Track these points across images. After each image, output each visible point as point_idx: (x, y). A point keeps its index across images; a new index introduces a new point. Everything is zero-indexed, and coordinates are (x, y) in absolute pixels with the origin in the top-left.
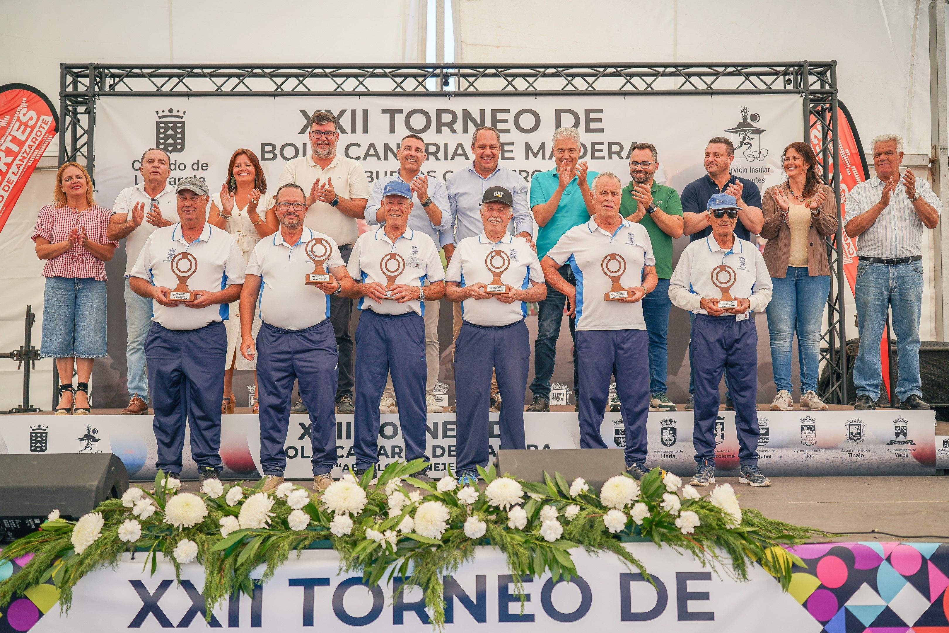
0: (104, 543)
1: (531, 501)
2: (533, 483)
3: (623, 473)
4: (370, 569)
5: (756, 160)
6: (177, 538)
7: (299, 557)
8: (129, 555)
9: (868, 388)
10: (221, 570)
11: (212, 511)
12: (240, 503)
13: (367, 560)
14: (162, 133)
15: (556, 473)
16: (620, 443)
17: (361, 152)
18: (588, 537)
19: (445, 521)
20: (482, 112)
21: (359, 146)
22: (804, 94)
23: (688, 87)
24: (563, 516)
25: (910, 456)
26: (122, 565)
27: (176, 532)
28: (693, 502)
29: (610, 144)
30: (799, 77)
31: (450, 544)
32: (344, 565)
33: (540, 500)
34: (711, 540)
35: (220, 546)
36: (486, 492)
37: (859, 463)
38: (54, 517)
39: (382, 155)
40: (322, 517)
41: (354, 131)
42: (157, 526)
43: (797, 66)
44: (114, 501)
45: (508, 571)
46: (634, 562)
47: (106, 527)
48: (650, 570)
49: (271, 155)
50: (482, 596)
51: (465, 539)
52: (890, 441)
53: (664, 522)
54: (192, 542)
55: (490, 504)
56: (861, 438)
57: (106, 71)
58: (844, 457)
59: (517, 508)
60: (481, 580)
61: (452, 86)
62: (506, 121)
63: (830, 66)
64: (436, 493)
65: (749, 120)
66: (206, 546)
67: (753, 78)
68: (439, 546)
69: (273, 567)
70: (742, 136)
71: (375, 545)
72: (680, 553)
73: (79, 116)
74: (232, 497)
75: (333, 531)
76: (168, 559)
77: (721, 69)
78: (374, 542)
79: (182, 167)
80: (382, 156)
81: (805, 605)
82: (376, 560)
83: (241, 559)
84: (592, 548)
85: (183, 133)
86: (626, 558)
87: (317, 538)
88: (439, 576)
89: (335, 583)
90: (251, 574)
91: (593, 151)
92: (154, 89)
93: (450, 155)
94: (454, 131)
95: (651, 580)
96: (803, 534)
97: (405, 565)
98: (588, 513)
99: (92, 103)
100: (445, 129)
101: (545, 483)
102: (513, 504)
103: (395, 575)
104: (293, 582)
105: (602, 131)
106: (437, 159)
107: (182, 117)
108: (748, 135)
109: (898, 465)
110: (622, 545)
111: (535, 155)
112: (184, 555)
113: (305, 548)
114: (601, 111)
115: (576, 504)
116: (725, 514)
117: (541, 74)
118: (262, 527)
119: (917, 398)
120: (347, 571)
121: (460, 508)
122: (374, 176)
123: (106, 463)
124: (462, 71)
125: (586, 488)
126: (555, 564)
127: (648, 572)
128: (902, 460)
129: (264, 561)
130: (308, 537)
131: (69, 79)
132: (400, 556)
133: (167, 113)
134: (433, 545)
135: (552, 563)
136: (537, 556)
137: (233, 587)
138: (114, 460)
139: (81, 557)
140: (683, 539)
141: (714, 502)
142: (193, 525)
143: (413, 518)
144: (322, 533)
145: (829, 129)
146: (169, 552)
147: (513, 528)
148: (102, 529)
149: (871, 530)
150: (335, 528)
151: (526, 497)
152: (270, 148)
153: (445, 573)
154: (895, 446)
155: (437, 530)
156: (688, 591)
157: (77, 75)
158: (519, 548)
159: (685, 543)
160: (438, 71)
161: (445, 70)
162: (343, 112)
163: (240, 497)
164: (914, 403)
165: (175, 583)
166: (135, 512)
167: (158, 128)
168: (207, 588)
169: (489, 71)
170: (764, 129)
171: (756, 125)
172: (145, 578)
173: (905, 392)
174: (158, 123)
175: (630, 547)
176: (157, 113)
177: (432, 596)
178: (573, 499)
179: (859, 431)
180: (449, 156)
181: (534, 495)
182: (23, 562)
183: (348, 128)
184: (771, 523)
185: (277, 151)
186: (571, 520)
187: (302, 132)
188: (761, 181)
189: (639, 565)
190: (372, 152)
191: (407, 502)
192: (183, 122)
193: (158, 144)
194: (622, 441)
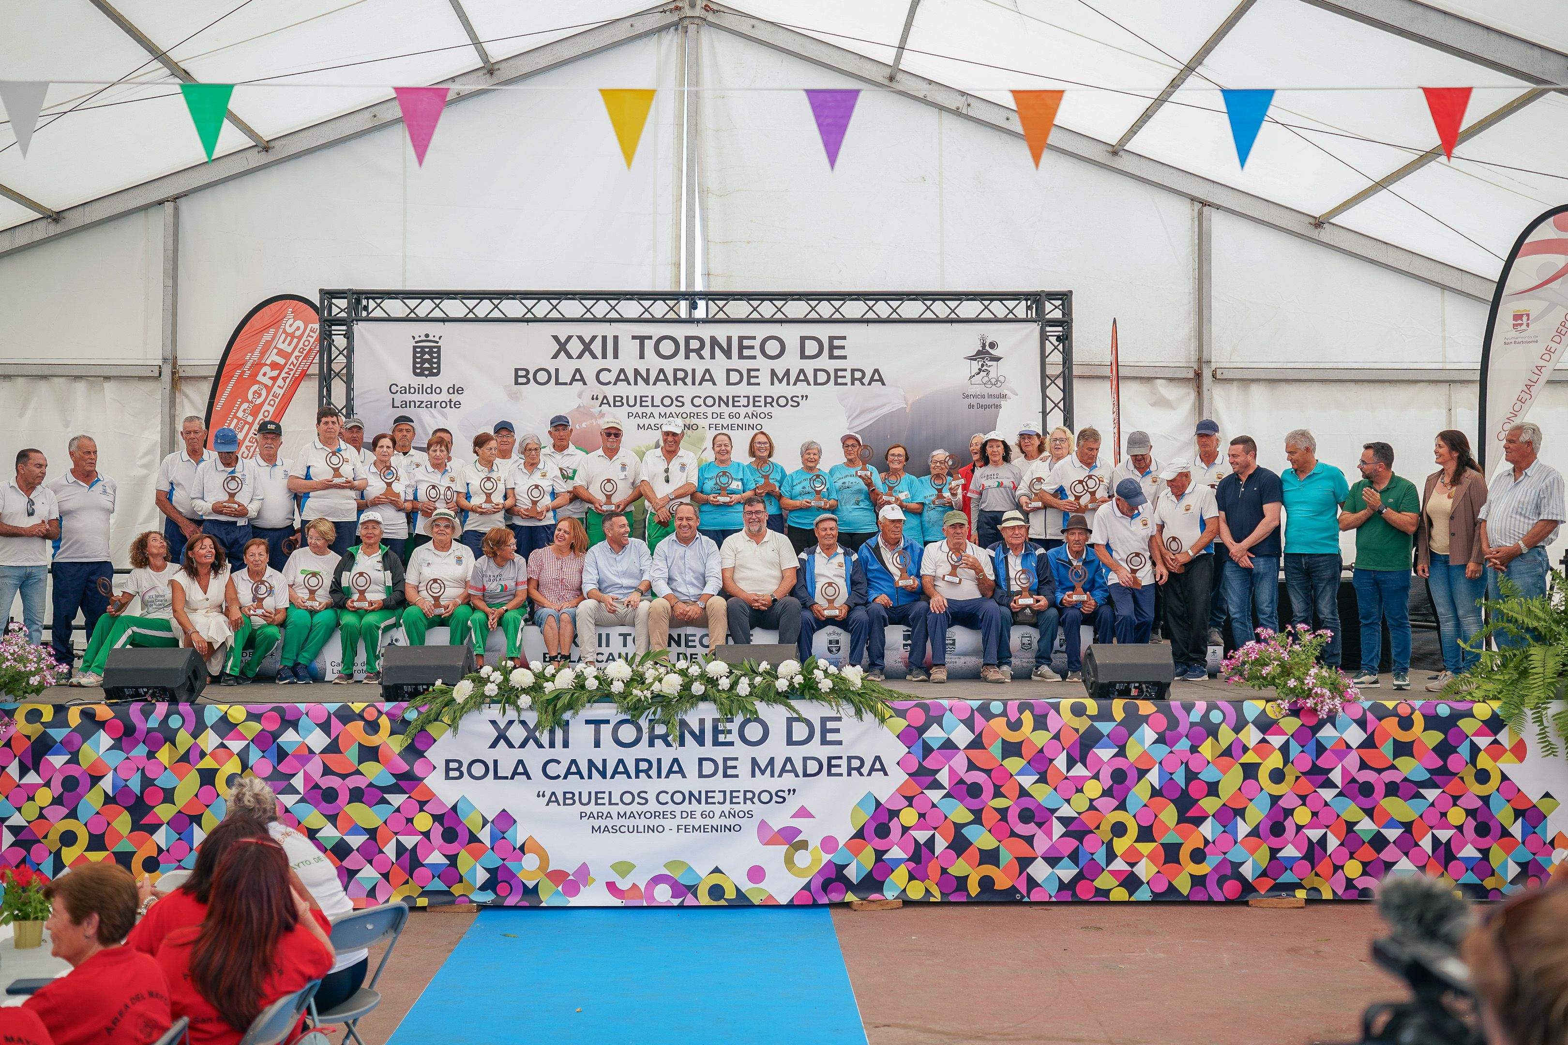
0: (474, 697)
2: (736, 665)
4: (634, 714)
5: (994, 386)
6: (518, 694)
7: (591, 706)
8: (489, 705)
10: (546, 712)
11: (537, 679)
12: (554, 676)
13: (632, 708)
14: (418, 358)
15: (751, 659)
17: (611, 376)
18: (767, 696)
19: (680, 686)
20: (729, 339)
21: (609, 371)
22: (1041, 323)
23: (928, 314)
24: (753, 682)
26: (485, 711)
27: (518, 691)
28: (832, 675)
29: (853, 371)
31: (683, 698)
32: (617, 712)
33: (739, 674)
34: (841, 697)
35: (545, 698)
36: (706, 669)
38: (439, 682)
39: (632, 379)
40: (607, 683)
41: (604, 356)
42: (506, 688)
43: (1034, 294)
45: (718, 716)
46: (795, 711)
47: (475, 688)
49: (524, 380)
50: (702, 731)
51: (693, 696)
53: (813, 686)
54: (527, 697)
55: (708, 676)
57: (363, 296)
59: (725, 678)
60: (702, 721)
61: (700, 312)
62: (752, 347)
63: (1065, 297)
64: (675, 670)
65: (987, 348)
66: (536, 699)
68: (677, 700)
69: (576, 713)
70: (980, 363)
71: (638, 699)
72: (823, 705)
73: (333, 337)
75: (612, 691)
76: (513, 707)
78: (637, 697)
79: (438, 391)
80: (632, 381)
81: (898, 737)
82: (638, 708)
83: (557, 708)
84: (770, 703)
85: (439, 358)
86: (790, 709)
87: (604, 695)
88: (676, 718)
89: (614, 723)
90: (563, 716)
91: (836, 377)
92: (408, 314)
93: (698, 380)
94: (701, 357)
95: (805, 722)
97: (656, 709)
98: (767, 681)
99: (349, 328)
100: (693, 355)
101: (742, 664)
102: (722, 676)
103: (650, 717)
104: (588, 722)
105: (845, 357)
106: (685, 384)
107: (437, 342)
108: (987, 362)
110: (788, 700)
111: (780, 381)
112: (523, 705)
113: (595, 702)
114: (844, 338)
115: (761, 677)
116: (850, 682)
118: (569, 688)
120: (619, 715)
121: (689, 678)
122: (624, 401)
125: (768, 667)
126: (745, 711)
127: (804, 717)
129: (572, 709)
130: (597, 695)
132: (653, 706)
133: (423, 338)
134: (673, 700)
135: (744, 709)
136: (735, 705)
137: (552, 724)
139: (462, 705)
140: (824, 697)
141: (845, 676)
142: (527, 687)
143: (661, 683)
144: (606, 692)
146: (514, 703)
147: (721, 690)
148: (472, 690)
150: (613, 689)
151: (731, 672)
153: (679, 717)
155: (675, 690)
156: (828, 728)
158: (725, 702)
159: (824, 699)
162: (594, 338)
163: (553, 671)
165: (517, 722)
166: (491, 679)
167: (415, 352)
168: (536, 725)
170: (1001, 356)
172: (498, 719)
174: (415, 347)
175: (793, 703)
176: (414, 338)
177: (672, 730)
178: (760, 674)
180: (697, 382)
182: (424, 710)
183: (598, 352)
185: (531, 376)
186: (757, 685)
187: (555, 357)
188: (998, 407)
189: (798, 713)
190: (622, 377)
191: (657, 673)
192: (439, 348)
193: (415, 368)
194: (834, 649)
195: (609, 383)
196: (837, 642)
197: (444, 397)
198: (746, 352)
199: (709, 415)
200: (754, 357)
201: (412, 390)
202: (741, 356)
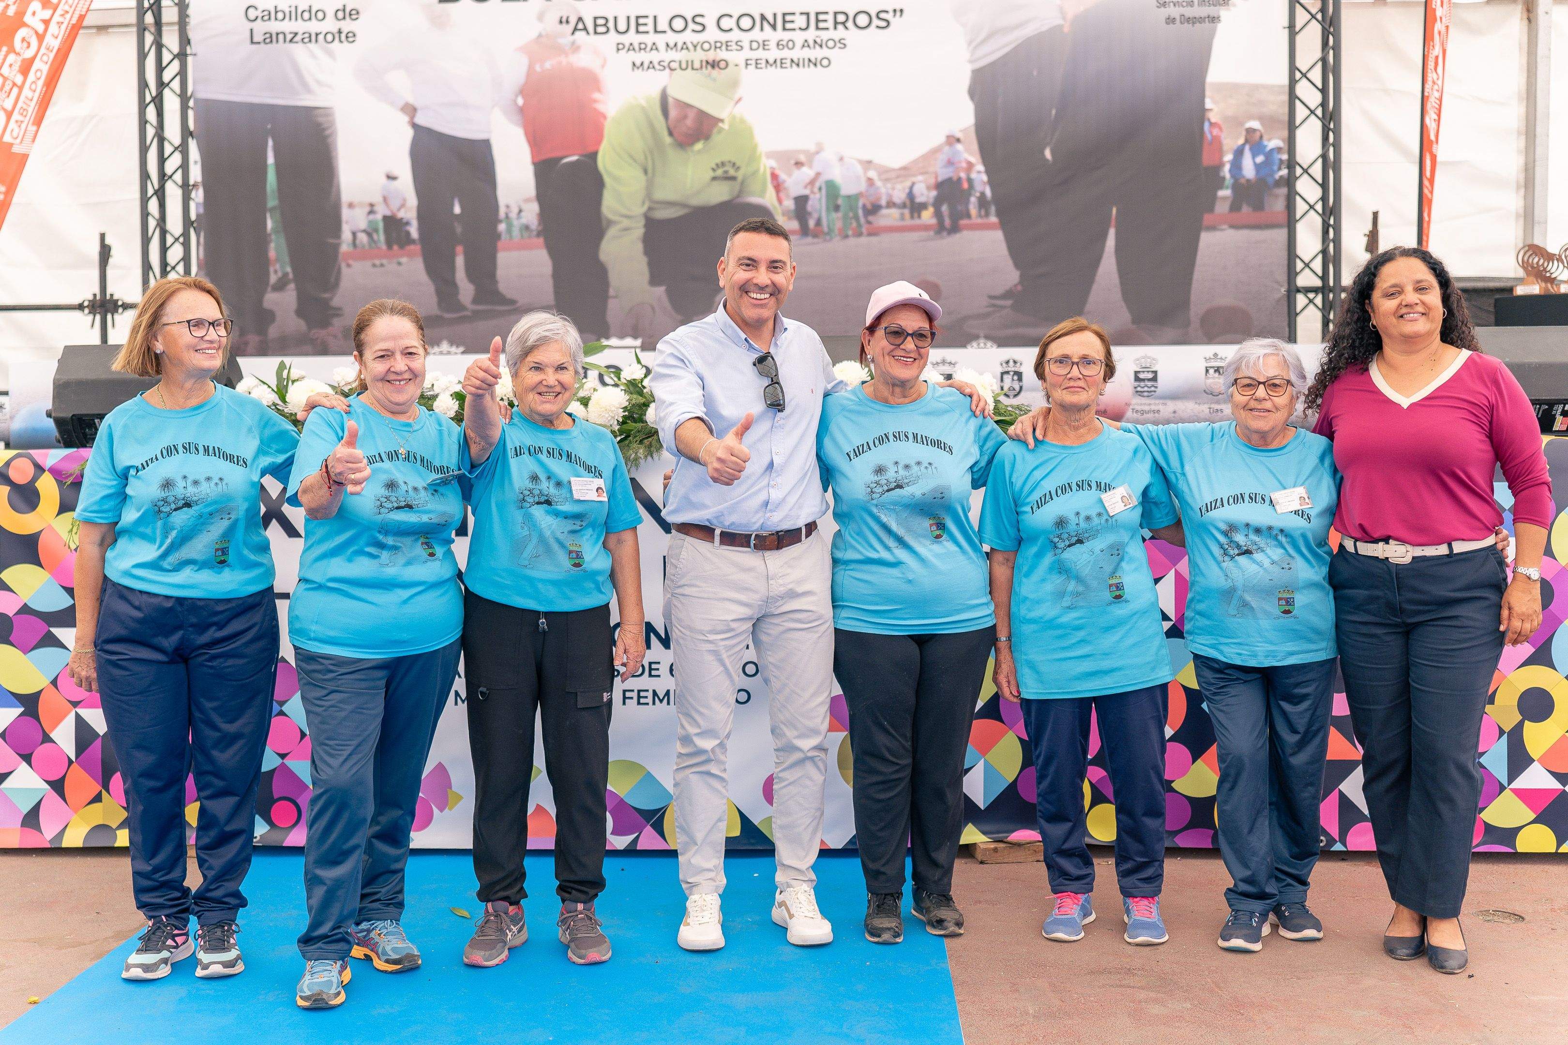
19: (622, 409)
79: (320, 15)
122: (611, 24)
188: (1214, 19)
197: (330, 25)
199: (746, 45)
201: (280, 16)
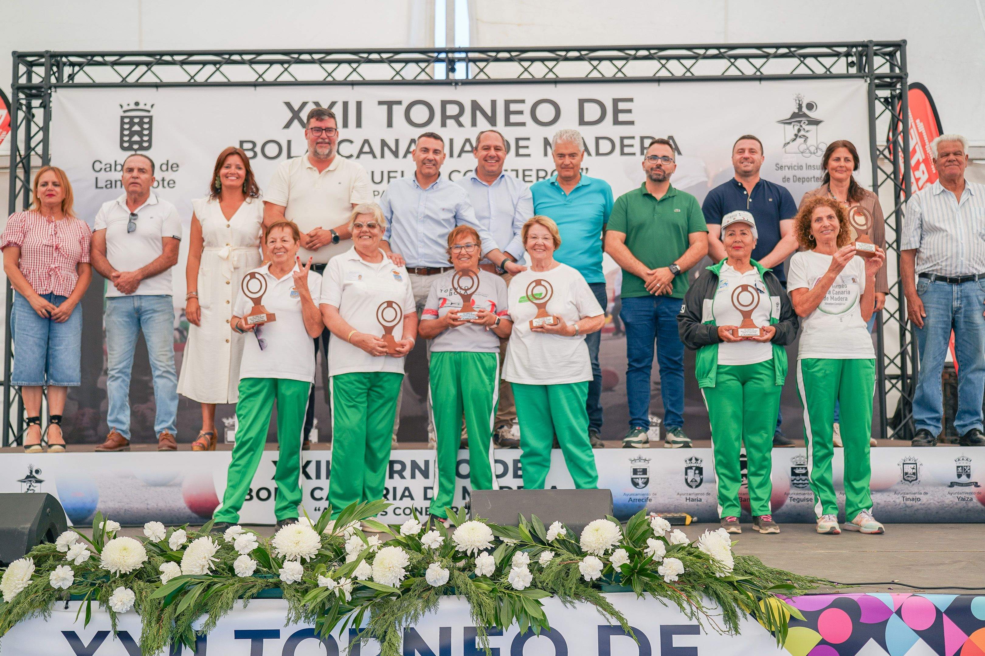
0: (34, 590)
1: (502, 547)
2: (506, 527)
3: (608, 516)
4: (322, 620)
5: (813, 155)
6: (113, 585)
7: (245, 606)
8: (63, 603)
9: (928, 422)
10: (159, 619)
11: (152, 556)
12: (184, 548)
13: (318, 610)
14: (126, 129)
15: (533, 515)
16: (638, 484)
17: (354, 149)
18: (563, 586)
19: (404, 568)
20: (494, 103)
21: (351, 142)
22: (868, 80)
23: (733, 72)
24: (537, 562)
25: (975, 500)
26: (54, 614)
27: (114, 579)
28: (680, 548)
29: (642, 139)
30: (864, 58)
31: (411, 592)
32: (293, 615)
33: (513, 545)
34: (699, 590)
35: (159, 594)
36: (453, 537)
37: (915, 508)
39: (378, 152)
40: (273, 563)
41: (346, 124)
42: (94, 572)
43: (860, 46)
44: (48, 545)
45: (474, 623)
46: (614, 613)
47: (38, 573)
48: (632, 622)
50: (446, 649)
51: (429, 588)
52: (951, 483)
53: (647, 569)
54: (129, 590)
55: (456, 549)
56: (916, 479)
57: (64, 59)
58: (898, 501)
59: (485, 554)
60: (445, 633)
61: (459, 72)
62: (521, 113)
63: (900, 46)
64: (398, 537)
65: (804, 109)
66: (144, 594)
67: (810, 61)
68: (399, 597)
69: (215, 617)
70: (796, 128)
71: (327, 593)
72: (665, 604)
73: (34, 111)
74: (175, 541)
75: (283, 578)
76: (103, 608)
77: (772, 51)
78: (327, 589)
82: (329, 609)
83: (181, 608)
84: (569, 599)
85: (150, 129)
86: (605, 610)
87: (266, 586)
88: (398, 628)
89: (285, 635)
90: (193, 624)
91: (623, 146)
92: (118, 80)
93: (456, 152)
94: (460, 125)
95: (632, 632)
96: (809, 585)
97: (361, 614)
98: (563, 560)
99: (47, 96)
100: (450, 122)
101: (517, 526)
102: (481, 549)
104: (240, 634)
105: (632, 123)
107: (149, 111)
108: (804, 126)
109: (960, 510)
110: (602, 595)
112: (120, 603)
113: (251, 597)
114: (631, 100)
115: (551, 550)
116: (713, 561)
117: (561, 58)
118: (205, 573)
119: (978, 433)
120: (296, 622)
121: (423, 553)
123: (41, 505)
124: (471, 55)
125: (564, 532)
126: (523, 615)
127: (630, 624)
128: (965, 505)
129: (207, 612)
130: (255, 585)
131: (22, 69)
132: (356, 606)
133: (133, 106)
134: (392, 594)
135: (520, 613)
136: (505, 605)
137: (172, 639)
138: (50, 500)
139: (9, 606)
140: (667, 588)
141: (702, 549)
142: (131, 571)
143: (371, 564)
144: (271, 580)
145: (899, 120)
146: (105, 601)
147: (479, 575)
148: (32, 576)
149: (890, 581)
150: (285, 575)
151: (498, 542)
152: (250, 146)
153: (404, 625)
154: (956, 489)
155: (396, 577)
156: (674, 645)
157: (31, 64)
158: (484, 598)
159: (669, 593)
160: (443, 55)
161: (450, 55)
162: (333, 104)
163: (184, 540)
164: (974, 438)
165: (112, 633)
166: (69, 557)
167: (122, 123)
168: (144, 639)
169: (501, 55)
170: (821, 119)
171: (813, 114)
172: (78, 628)
173: (964, 426)
174: (122, 118)
175: (610, 598)
176: (121, 106)
177: (388, 649)
178: (549, 545)
179: (914, 471)
181: (506, 540)
184: (771, 572)
186: (545, 566)
187: (287, 126)
189: (619, 617)
190: (366, 149)
191: (365, 547)
192: (151, 118)
193: (122, 141)
194: (640, 482)
195: (351, 156)
196: (645, 471)
198: (514, 118)
200: (523, 124)
202: (508, 123)
